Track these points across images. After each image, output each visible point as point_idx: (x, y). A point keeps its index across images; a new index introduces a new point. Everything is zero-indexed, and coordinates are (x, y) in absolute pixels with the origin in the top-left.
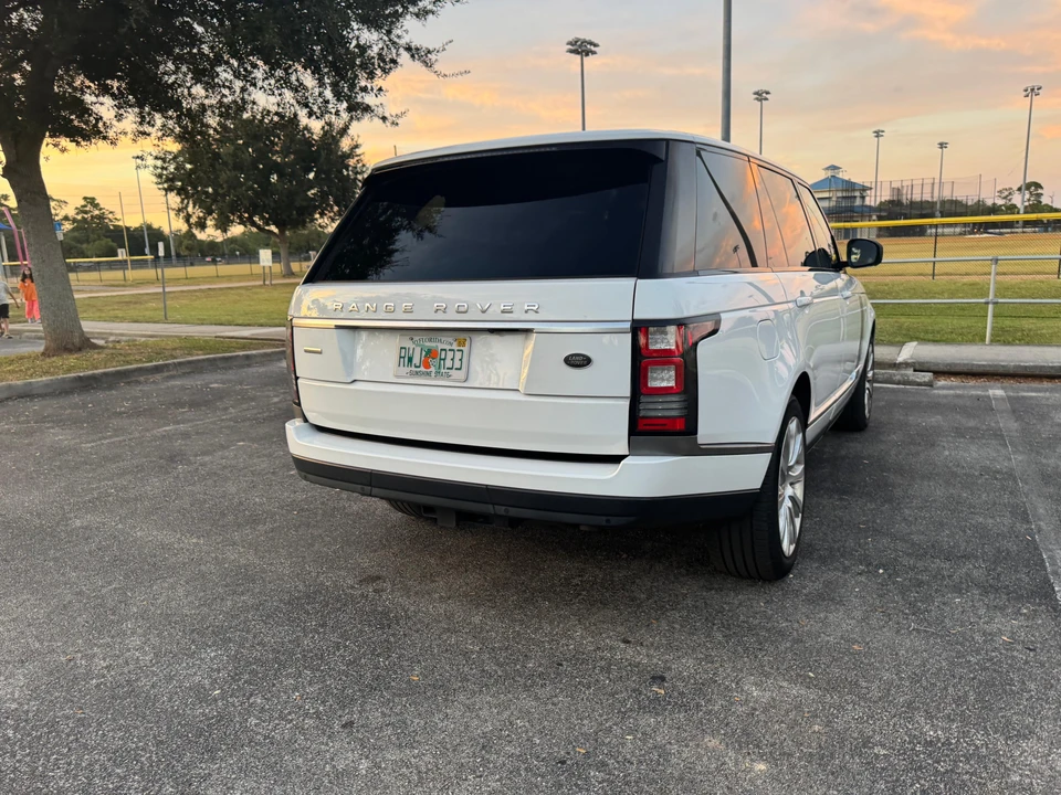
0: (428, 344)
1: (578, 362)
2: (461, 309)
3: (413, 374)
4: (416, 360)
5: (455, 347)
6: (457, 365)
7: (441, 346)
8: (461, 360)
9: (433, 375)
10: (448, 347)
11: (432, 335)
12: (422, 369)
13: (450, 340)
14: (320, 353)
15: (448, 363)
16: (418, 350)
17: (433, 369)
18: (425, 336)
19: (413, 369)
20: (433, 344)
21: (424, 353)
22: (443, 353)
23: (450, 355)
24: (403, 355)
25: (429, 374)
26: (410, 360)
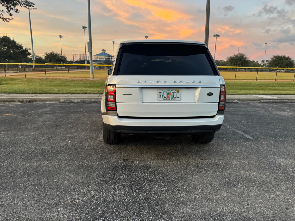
0: (168, 91)
1: (210, 94)
2: (181, 82)
3: (163, 99)
4: (165, 96)
5: (176, 92)
6: (178, 96)
7: (172, 92)
8: (179, 95)
9: (170, 99)
10: (174, 92)
11: (168, 89)
12: (167, 98)
13: (175, 90)
14: (131, 95)
15: (175, 96)
16: (165, 94)
17: (170, 98)
18: (167, 89)
19: (164, 98)
20: (170, 91)
21: (167, 94)
22: (173, 94)
23: (175, 94)
24: (160, 94)
25: (169, 99)
26: (163, 96)
